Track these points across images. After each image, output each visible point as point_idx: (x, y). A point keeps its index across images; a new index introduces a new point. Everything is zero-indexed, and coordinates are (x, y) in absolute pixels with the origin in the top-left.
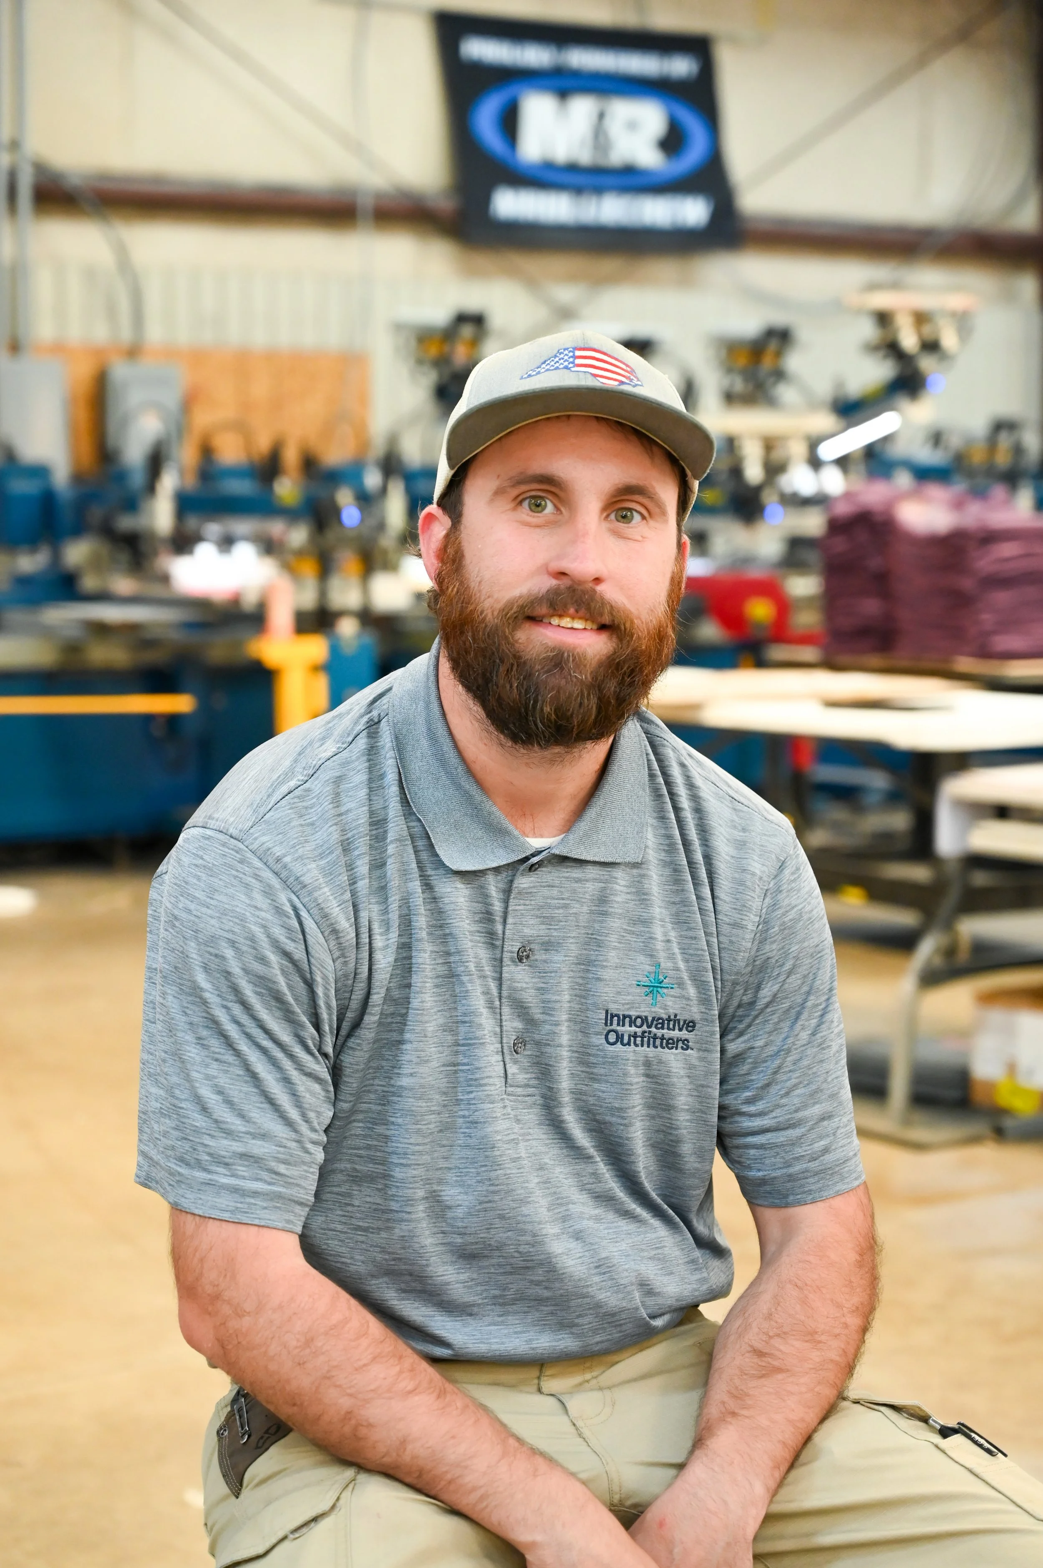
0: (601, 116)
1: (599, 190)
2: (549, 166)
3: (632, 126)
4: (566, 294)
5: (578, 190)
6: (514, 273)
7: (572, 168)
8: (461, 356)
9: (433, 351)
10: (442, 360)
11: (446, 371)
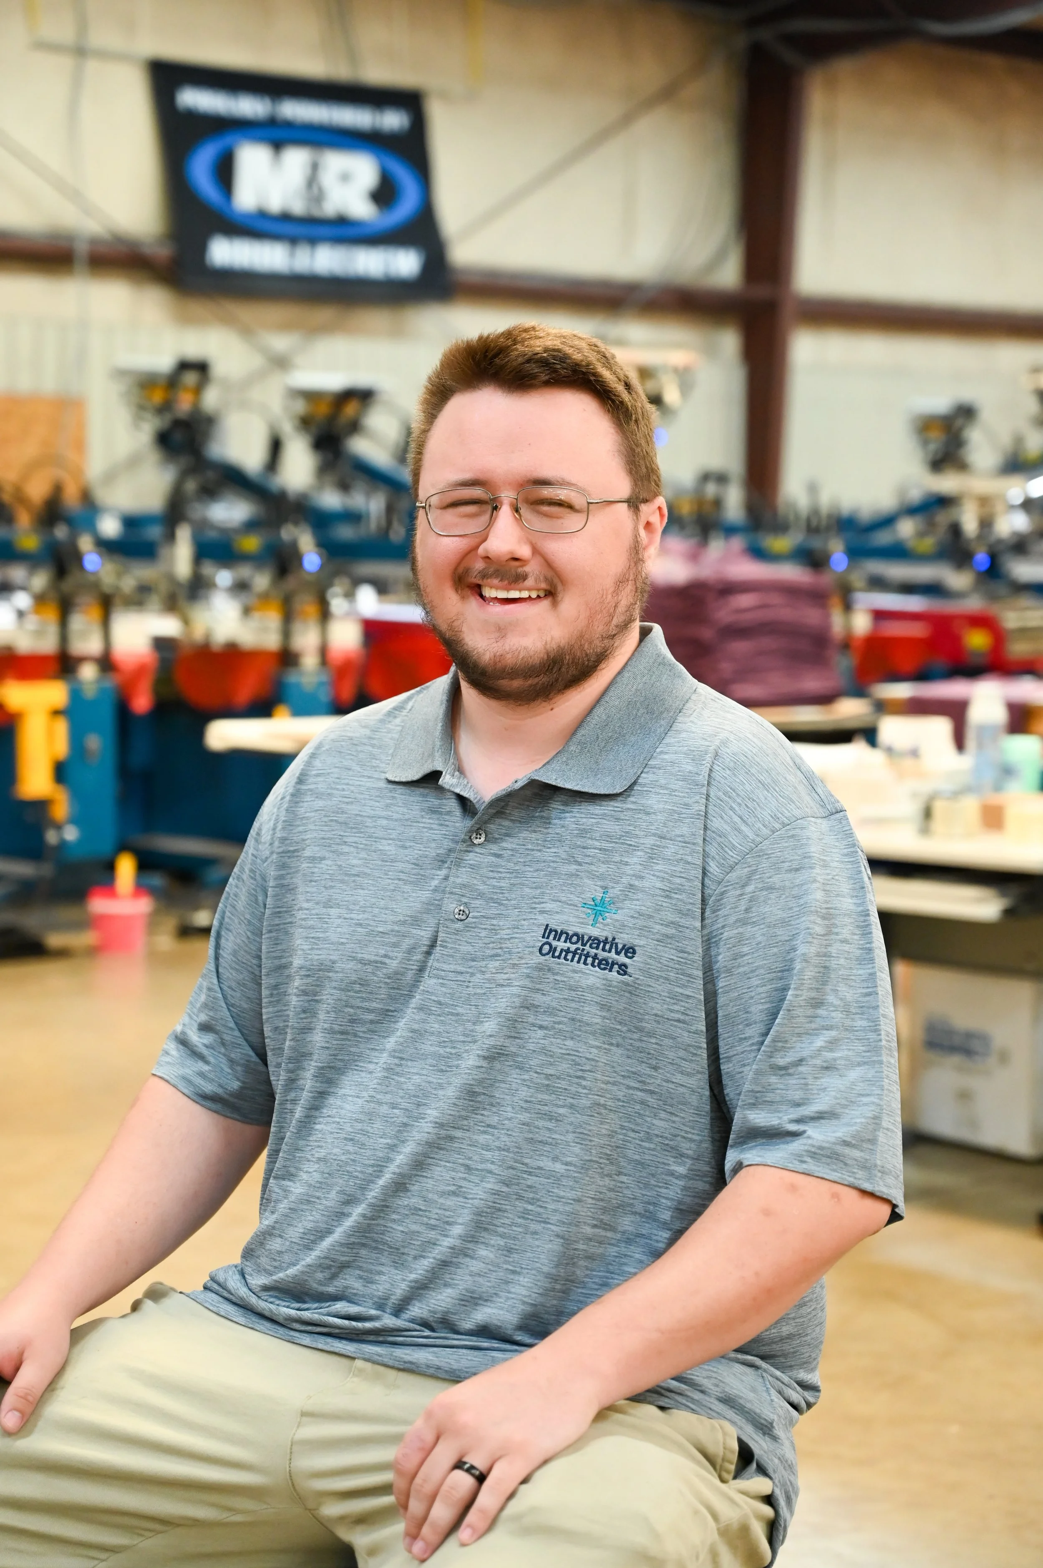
0: (315, 167)
1: (313, 241)
2: (263, 214)
3: (345, 177)
4: (280, 342)
5: (293, 241)
6: (229, 321)
7: (286, 217)
8: (184, 404)
9: (158, 397)
10: (165, 408)
11: (168, 418)
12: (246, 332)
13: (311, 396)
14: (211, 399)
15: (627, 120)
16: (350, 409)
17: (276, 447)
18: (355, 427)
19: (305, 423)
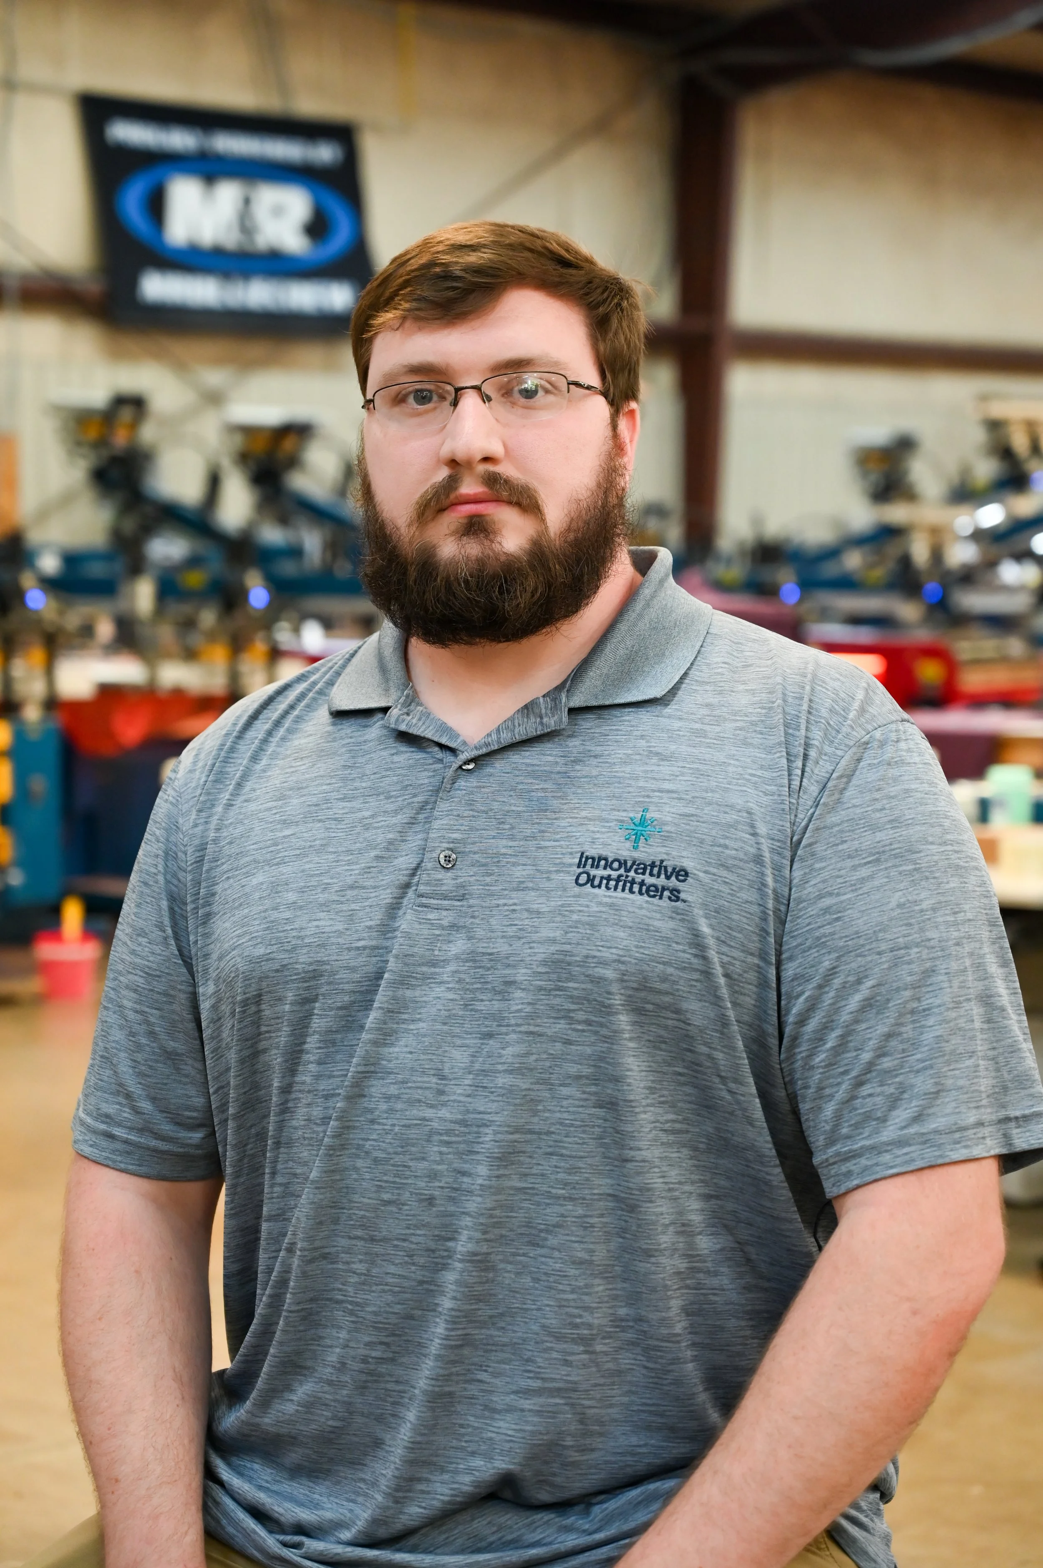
0: (247, 201)
1: (246, 275)
2: (194, 249)
3: (278, 211)
4: (214, 378)
5: (226, 274)
6: (162, 356)
7: (219, 252)
8: (120, 439)
9: (93, 434)
10: (101, 443)
11: (105, 453)
12: (180, 367)
13: (249, 431)
14: (148, 433)
15: (558, 153)
16: (288, 444)
17: (214, 482)
18: (294, 462)
19: (244, 458)
